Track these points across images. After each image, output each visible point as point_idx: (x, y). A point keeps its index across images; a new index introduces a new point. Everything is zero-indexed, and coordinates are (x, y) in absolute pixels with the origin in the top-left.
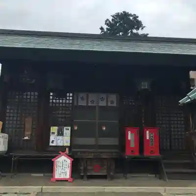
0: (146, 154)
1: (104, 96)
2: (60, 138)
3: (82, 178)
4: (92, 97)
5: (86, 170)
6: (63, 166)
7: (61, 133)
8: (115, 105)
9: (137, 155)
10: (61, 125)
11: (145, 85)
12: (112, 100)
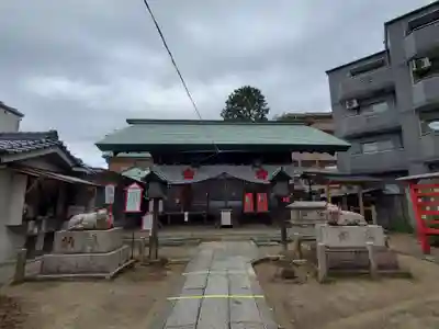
9: (253, 212)
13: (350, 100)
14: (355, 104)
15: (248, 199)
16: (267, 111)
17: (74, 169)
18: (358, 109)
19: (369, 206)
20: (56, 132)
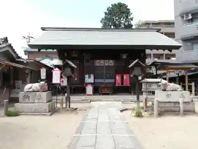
0: (125, 85)
1: (107, 61)
2: (89, 79)
3: (100, 94)
4: (102, 61)
5: (101, 91)
6: (89, 89)
7: (89, 77)
8: (112, 65)
9: (121, 85)
10: (89, 74)
11: (124, 56)
12: (111, 63)
13: (187, 14)
14: (190, 17)
15: (118, 78)
16: (132, 19)
17: (17, 60)
18: (191, 20)
19: (191, 83)
20: (7, 38)
